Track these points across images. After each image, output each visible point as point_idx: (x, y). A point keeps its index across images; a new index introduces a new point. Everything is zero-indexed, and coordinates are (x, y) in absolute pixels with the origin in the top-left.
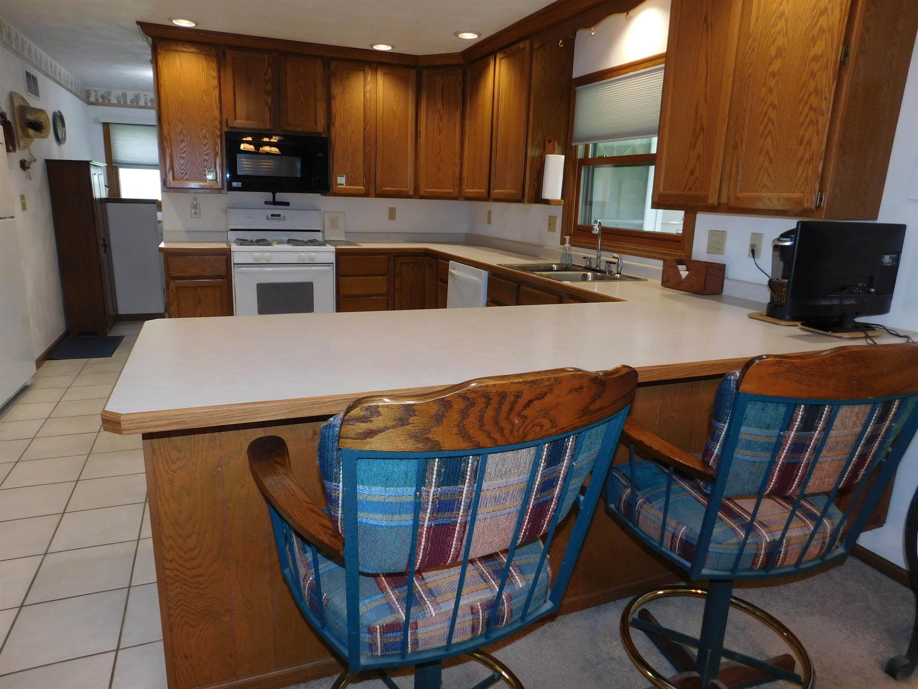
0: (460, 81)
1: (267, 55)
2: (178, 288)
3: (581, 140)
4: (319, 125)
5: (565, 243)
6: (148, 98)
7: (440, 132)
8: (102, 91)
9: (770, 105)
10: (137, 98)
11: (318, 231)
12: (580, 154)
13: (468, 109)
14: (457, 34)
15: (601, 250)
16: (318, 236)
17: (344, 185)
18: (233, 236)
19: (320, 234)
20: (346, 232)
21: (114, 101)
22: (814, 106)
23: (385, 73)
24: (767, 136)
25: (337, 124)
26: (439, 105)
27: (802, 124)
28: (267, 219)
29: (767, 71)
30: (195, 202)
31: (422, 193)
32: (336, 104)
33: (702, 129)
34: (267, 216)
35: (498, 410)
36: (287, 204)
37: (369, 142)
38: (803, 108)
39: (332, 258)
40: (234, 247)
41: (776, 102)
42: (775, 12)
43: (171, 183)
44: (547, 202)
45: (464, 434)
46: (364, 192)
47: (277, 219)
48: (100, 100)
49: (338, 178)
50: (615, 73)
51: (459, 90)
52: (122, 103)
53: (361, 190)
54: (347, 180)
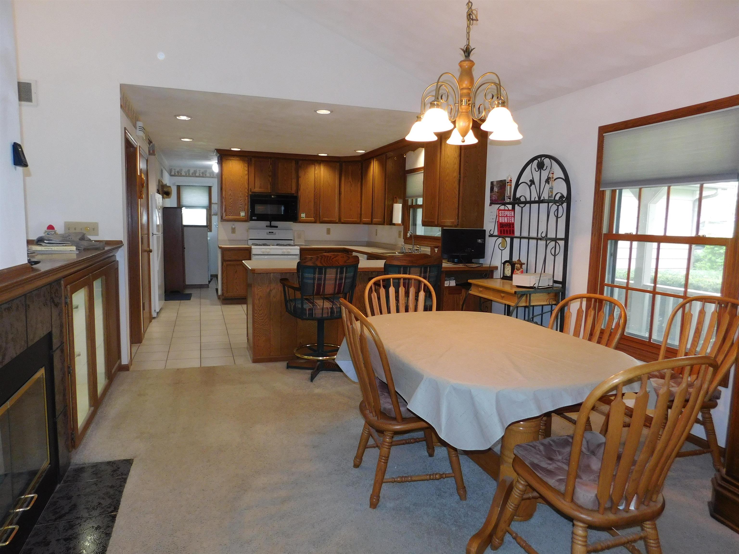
0: (360, 168)
1: (270, 160)
2: (227, 265)
3: (410, 197)
4: (293, 189)
6: (201, 171)
7: (351, 192)
8: (178, 169)
10: (195, 172)
11: (292, 240)
12: (410, 203)
13: (363, 182)
14: (355, 151)
15: (414, 245)
16: (292, 242)
17: (304, 218)
18: (250, 242)
19: (292, 241)
20: (305, 241)
21: (183, 174)
23: (324, 165)
25: (301, 190)
26: (350, 179)
30: (233, 227)
31: (342, 221)
32: (301, 181)
34: (267, 233)
35: (327, 259)
36: (277, 227)
37: (316, 197)
39: (298, 252)
40: (253, 247)
43: (225, 217)
44: (394, 224)
45: (321, 263)
46: (314, 221)
47: (272, 234)
48: (177, 174)
49: (302, 214)
51: (360, 172)
52: (188, 175)
53: (312, 220)
54: (306, 215)
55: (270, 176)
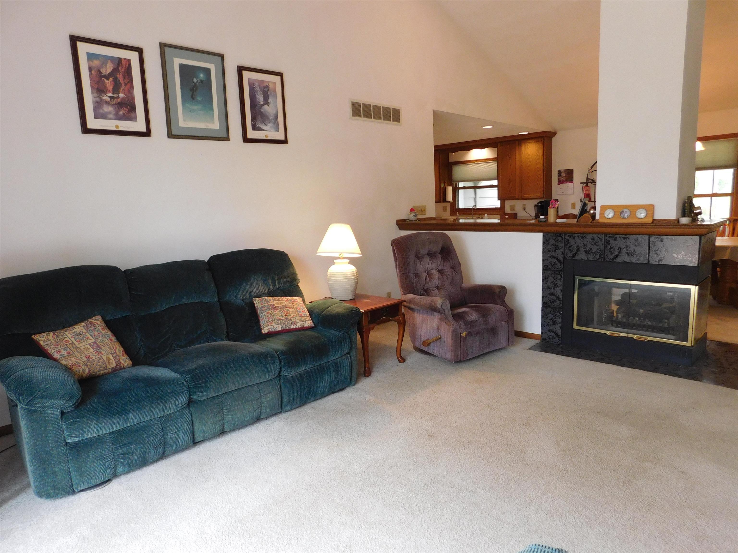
5: (458, 214)
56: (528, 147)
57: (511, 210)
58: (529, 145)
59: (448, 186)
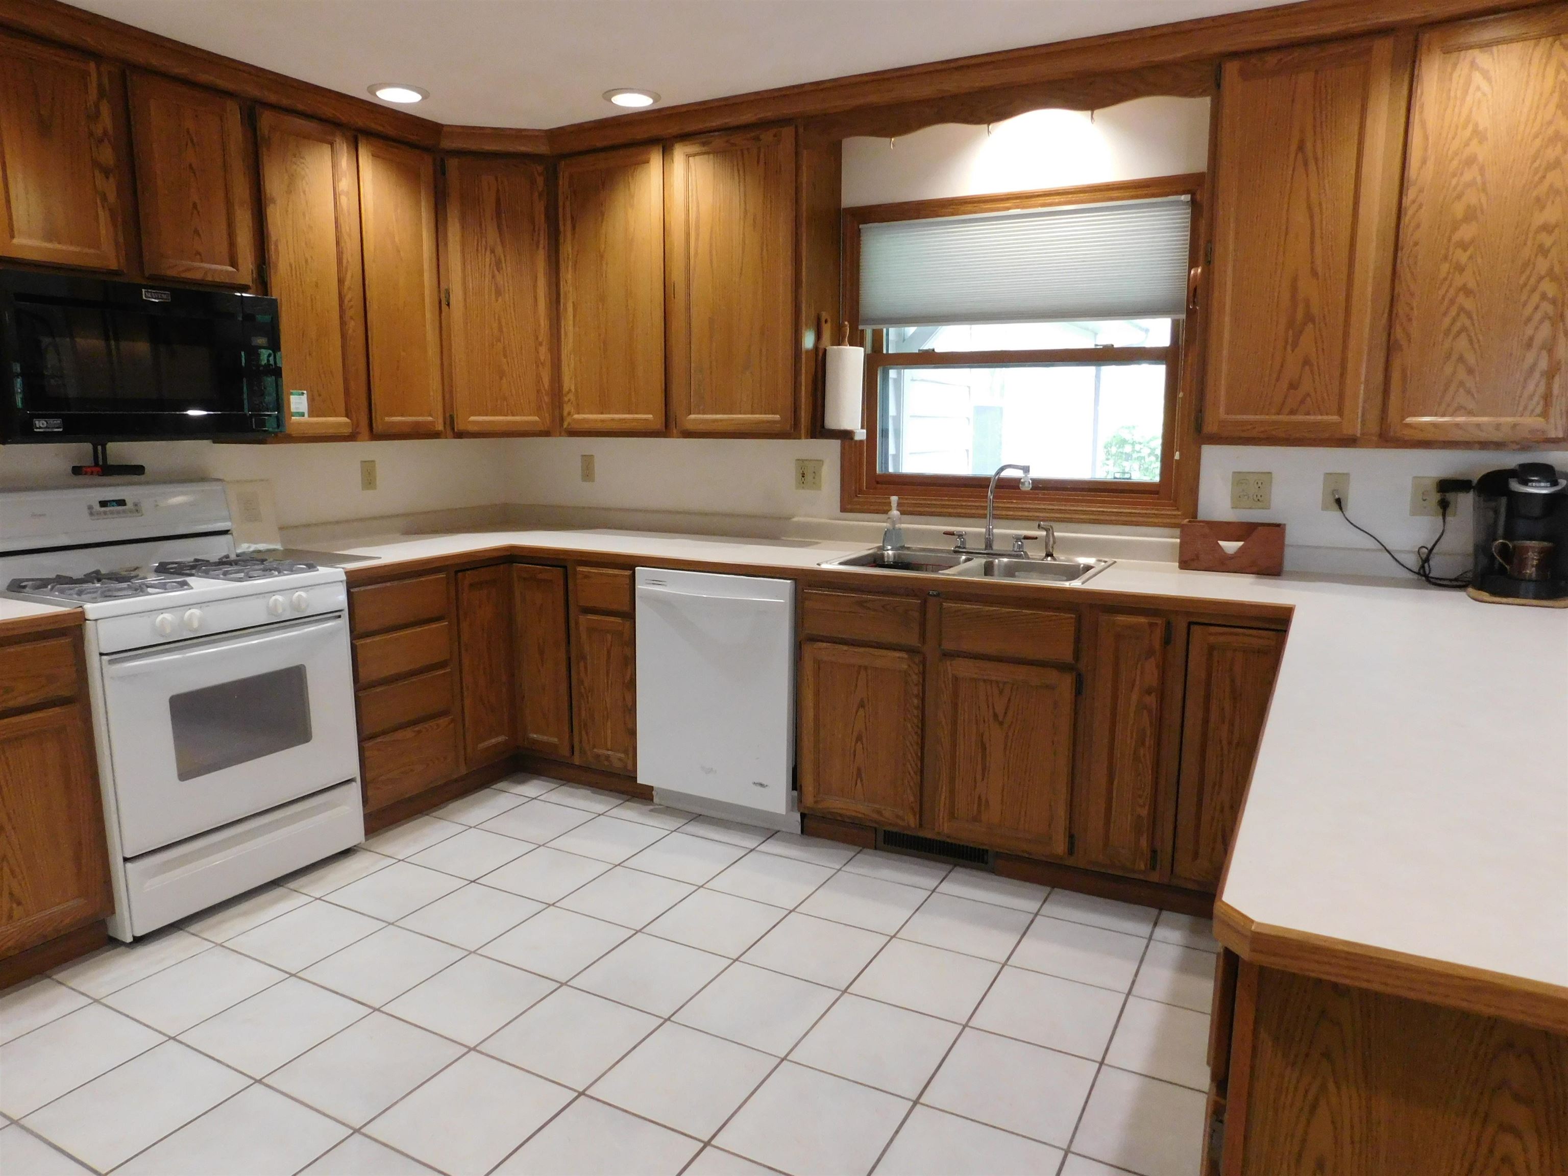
0: (540, 189)
4: (241, 264)
5: (891, 510)
7: (498, 293)
9: (1460, 289)
11: (226, 532)
12: (868, 346)
13: (567, 248)
14: (608, 95)
17: (306, 415)
19: (228, 540)
20: (281, 529)
22: (1550, 295)
23: (374, 156)
24: (1459, 333)
25: (281, 267)
26: (492, 235)
27: (1529, 319)
28: (91, 514)
29: (1449, 240)
32: (275, 216)
33: (1309, 318)
34: (90, 508)
36: (139, 470)
37: (349, 315)
38: (1529, 297)
39: (339, 598)
40: (92, 609)
41: (1472, 285)
42: (1456, 154)
46: (350, 430)
47: (118, 512)
49: (293, 397)
50: (969, 207)
51: (540, 207)
53: (340, 425)
54: (311, 400)
55: (106, 172)
56: (1477, 77)
57: (1237, 501)
58: (1483, 59)
59: (838, 342)
